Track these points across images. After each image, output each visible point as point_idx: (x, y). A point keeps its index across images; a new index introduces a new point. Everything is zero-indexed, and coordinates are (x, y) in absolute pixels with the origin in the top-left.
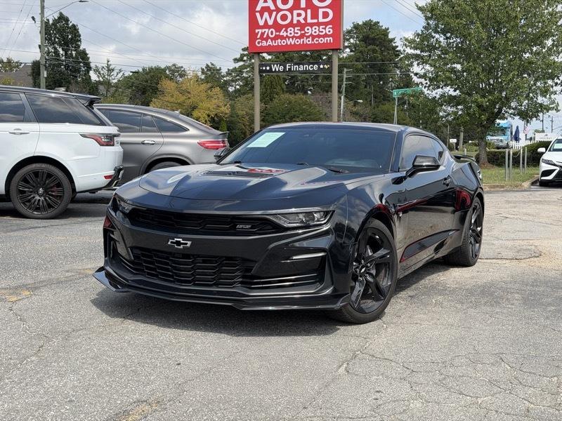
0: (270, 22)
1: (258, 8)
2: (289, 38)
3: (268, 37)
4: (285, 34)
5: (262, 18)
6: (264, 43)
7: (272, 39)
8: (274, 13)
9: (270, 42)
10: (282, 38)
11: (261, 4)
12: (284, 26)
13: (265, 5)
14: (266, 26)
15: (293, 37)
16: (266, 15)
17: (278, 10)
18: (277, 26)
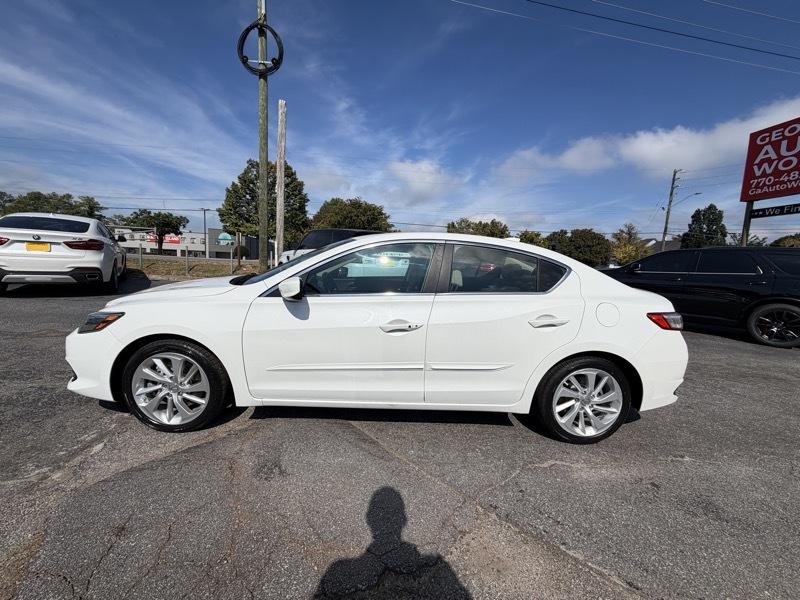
0: (769, 171)
1: (757, 162)
2: (791, 181)
3: (764, 185)
4: (786, 179)
5: (759, 169)
6: (759, 191)
7: (768, 186)
8: (775, 162)
9: (766, 189)
10: (783, 182)
11: (761, 156)
12: (785, 171)
13: (767, 156)
14: (764, 174)
15: (796, 181)
16: (766, 165)
17: (780, 158)
18: (777, 173)
